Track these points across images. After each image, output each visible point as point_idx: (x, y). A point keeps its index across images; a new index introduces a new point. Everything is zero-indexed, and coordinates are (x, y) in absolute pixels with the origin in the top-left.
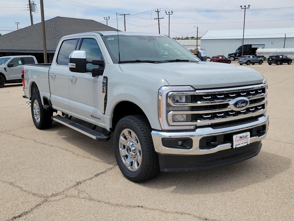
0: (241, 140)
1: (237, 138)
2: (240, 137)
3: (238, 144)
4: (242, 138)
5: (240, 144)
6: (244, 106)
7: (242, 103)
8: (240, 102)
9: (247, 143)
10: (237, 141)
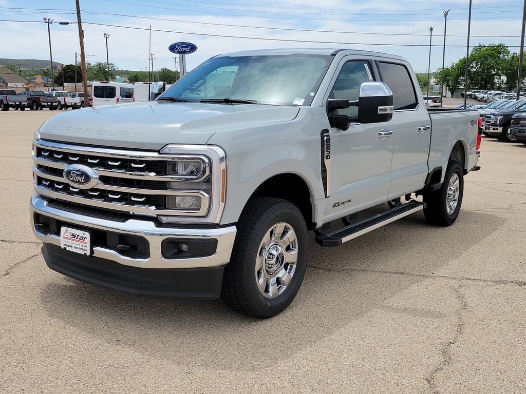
0: (72, 240)
1: (66, 234)
2: (73, 235)
3: (68, 244)
4: (76, 238)
5: (71, 246)
6: (82, 183)
7: (77, 175)
8: (74, 173)
9: (85, 252)
10: (67, 238)
